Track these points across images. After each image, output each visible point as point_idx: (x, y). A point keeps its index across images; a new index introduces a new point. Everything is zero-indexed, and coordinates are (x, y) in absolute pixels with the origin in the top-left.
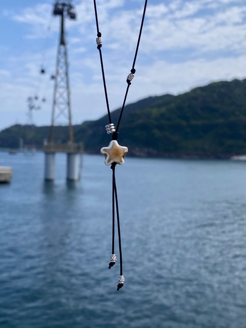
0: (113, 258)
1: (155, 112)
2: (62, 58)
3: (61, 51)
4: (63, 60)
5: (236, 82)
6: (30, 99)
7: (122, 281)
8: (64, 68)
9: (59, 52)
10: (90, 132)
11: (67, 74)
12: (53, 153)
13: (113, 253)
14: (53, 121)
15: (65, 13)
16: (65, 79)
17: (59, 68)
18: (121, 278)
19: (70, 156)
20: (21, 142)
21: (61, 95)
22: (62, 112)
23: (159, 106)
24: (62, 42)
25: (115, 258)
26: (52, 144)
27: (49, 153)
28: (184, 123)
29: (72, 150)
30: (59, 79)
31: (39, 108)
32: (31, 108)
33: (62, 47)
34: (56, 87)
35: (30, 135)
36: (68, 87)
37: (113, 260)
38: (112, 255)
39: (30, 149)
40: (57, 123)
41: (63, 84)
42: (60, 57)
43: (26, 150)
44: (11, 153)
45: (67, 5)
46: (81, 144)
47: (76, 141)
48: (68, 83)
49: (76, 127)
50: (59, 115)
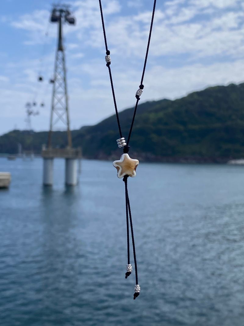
0: (129, 268)
1: (152, 116)
2: (60, 63)
3: (59, 57)
4: (61, 66)
5: (232, 87)
6: (28, 105)
7: (138, 290)
8: (62, 74)
9: (57, 58)
10: (88, 137)
11: (65, 79)
12: (52, 159)
13: (129, 263)
14: (51, 126)
15: (63, 19)
16: (63, 85)
17: (57, 74)
18: (137, 288)
19: (68, 161)
20: (20, 147)
21: (59, 101)
22: (60, 117)
23: (156, 111)
24: (60, 48)
25: (131, 267)
26: (51, 149)
27: (48, 159)
28: (181, 128)
29: (70, 156)
30: (57, 84)
31: (37, 113)
32: (30, 113)
33: (60, 53)
34: (54, 92)
35: (29, 141)
36: (66, 93)
37: (129, 270)
38: (128, 265)
39: (28, 154)
40: (55, 128)
41: (61, 89)
42: (58, 63)
43: (24, 155)
44: (10, 159)
45: (65, 12)
46: (80, 149)
47: (75, 146)
48: (66, 88)
49: (75, 132)
50: (57, 121)
